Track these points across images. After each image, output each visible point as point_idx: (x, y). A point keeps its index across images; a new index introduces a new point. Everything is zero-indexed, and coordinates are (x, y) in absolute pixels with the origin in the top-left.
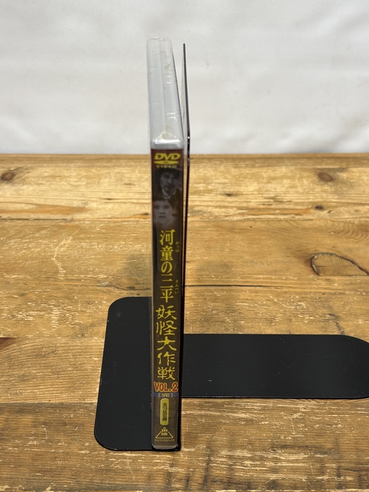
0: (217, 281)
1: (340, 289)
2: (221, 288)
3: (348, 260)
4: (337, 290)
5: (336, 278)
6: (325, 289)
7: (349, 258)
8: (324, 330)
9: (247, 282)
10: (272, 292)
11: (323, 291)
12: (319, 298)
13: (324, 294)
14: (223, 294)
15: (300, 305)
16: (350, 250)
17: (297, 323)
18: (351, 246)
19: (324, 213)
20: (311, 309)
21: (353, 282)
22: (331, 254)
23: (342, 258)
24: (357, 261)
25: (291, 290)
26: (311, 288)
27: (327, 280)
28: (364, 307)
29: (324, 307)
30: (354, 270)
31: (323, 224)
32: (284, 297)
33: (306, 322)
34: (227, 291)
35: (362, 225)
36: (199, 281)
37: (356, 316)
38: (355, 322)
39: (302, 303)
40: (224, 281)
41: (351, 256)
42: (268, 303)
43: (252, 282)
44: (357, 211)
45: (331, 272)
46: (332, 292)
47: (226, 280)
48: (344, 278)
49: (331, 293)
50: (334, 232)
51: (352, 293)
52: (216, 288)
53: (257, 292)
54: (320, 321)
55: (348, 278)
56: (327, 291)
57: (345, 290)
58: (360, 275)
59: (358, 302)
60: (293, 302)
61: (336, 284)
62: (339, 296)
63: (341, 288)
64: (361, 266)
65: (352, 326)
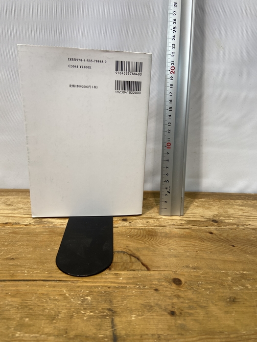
0: (27, 276)
1: (124, 283)
2: (26, 283)
3: (135, 257)
4: (121, 283)
5: (123, 273)
6: (112, 282)
7: (135, 256)
8: (98, 327)
9: (51, 276)
10: (67, 286)
11: (109, 285)
12: (105, 292)
13: (109, 288)
14: (25, 288)
15: (87, 300)
16: (138, 249)
17: (76, 320)
18: (139, 246)
19: (127, 224)
20: (94, 304)
21: (135, 276)
22: (124, 252)
23: (131, 255)
24: (142, 258)
25: (85, 284)
26: (101, 282)
27: (115, 274)
28: (140, 301)
29: (105, 301)
30: (138, 265)
31: (124, 230)
32: (75, 291)
33: (85, 318)
34: (30, 285)
35: (149, 231)
36: (12, 276)
37: (131, 311)
38: (129, 319)
39: (89, 298)
40: (32, 276)
41: (138, 254)
42: (60, 298)
43: (55, 277)
44: (147, 222)
45: (120, 267)
46: (117, 285)
47: (34, 275)
48: (129, 273)
49: (115, 287)
50: (130, 236)
51: (133, 286)
52: (23, 282)
53: (54, 287)
54: (98, 317)
55: (132, 272)
56: (113, 285)
57: (127, 284)
58: (142, 270)
59: (135, 296)
60: (81, 297)
61: (121, 278)
62: (121, 290)
63: (125, 281)
64: (144, 262)
65: (125, 322)
